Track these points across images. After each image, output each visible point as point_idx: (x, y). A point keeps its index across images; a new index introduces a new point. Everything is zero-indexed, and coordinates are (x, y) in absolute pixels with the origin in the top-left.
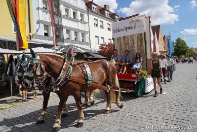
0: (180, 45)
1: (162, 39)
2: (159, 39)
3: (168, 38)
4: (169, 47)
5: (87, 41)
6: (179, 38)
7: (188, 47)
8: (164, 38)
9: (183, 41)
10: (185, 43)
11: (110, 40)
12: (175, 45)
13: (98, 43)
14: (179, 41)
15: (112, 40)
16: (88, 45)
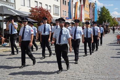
0: (104, 14)
1: (88, 6)
2: (86, 6)
3: (94, 5)
4: (94, 15)
5: (12, 1)
6: (104, 6)
7: (111, 17)
8: (90, 5)
9: (107, 10)
10: (108, 12)
11: (37, 2)
12: (99, 13)
13: (23, 5)
14: (104, 10)
15: (38, 3)
16: (12, 5)
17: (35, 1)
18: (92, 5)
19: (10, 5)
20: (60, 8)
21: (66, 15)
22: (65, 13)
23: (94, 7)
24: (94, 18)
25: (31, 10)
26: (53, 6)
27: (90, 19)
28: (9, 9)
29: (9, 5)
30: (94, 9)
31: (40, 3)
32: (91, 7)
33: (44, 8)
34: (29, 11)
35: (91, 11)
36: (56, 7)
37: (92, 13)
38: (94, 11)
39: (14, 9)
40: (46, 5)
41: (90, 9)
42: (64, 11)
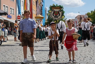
18: (39, 3)
22: (6, 8)
23: (41, 4)
30: (41, 7)
41: (37, 7)
42: (6, 6)
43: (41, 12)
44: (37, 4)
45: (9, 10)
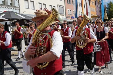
0: (111, 9)
1: (94, 3)
2: (91, 3)
3: (100, 1)
4: (101, 11)
5: (17, 5)
6: (111, 3)
8: (96, 2)
11: (40, 3)
12: (107, 9)
13: (28, 8)
14: (111, 6)
15: (42, 4)
16: (17, 9)
17: (39, 3)
18: (98, 2)
19: (15, 9)
20: (64, 7)
21: (71, 14)
22: (70, 12)
23: (100, 3)
24: (101, 15)
25: (36, 13)
26: (58, 6)
27: (97, 17)
28: (15, 14)
29: (13, 9)
30: (101, 5)
31: (44, 4)
32: (97, 4)
33: (49, 10)
34: (35, 13)
35: (98, 8)
36: (61, 7)
37: (98, 10)
38: (100, 8)
39: (19, 13)
40: (50, 6)
41: (97, 6)
42: (70, 10)
43: (101, 9)
44: (96, 3)
45: (72, 13)
